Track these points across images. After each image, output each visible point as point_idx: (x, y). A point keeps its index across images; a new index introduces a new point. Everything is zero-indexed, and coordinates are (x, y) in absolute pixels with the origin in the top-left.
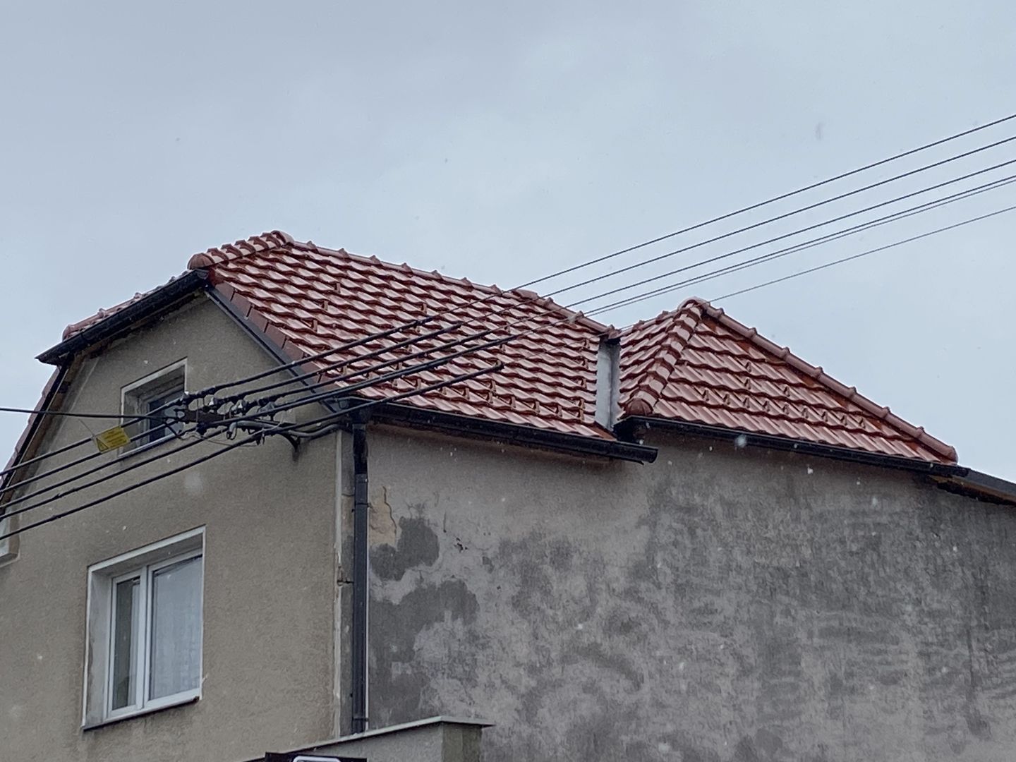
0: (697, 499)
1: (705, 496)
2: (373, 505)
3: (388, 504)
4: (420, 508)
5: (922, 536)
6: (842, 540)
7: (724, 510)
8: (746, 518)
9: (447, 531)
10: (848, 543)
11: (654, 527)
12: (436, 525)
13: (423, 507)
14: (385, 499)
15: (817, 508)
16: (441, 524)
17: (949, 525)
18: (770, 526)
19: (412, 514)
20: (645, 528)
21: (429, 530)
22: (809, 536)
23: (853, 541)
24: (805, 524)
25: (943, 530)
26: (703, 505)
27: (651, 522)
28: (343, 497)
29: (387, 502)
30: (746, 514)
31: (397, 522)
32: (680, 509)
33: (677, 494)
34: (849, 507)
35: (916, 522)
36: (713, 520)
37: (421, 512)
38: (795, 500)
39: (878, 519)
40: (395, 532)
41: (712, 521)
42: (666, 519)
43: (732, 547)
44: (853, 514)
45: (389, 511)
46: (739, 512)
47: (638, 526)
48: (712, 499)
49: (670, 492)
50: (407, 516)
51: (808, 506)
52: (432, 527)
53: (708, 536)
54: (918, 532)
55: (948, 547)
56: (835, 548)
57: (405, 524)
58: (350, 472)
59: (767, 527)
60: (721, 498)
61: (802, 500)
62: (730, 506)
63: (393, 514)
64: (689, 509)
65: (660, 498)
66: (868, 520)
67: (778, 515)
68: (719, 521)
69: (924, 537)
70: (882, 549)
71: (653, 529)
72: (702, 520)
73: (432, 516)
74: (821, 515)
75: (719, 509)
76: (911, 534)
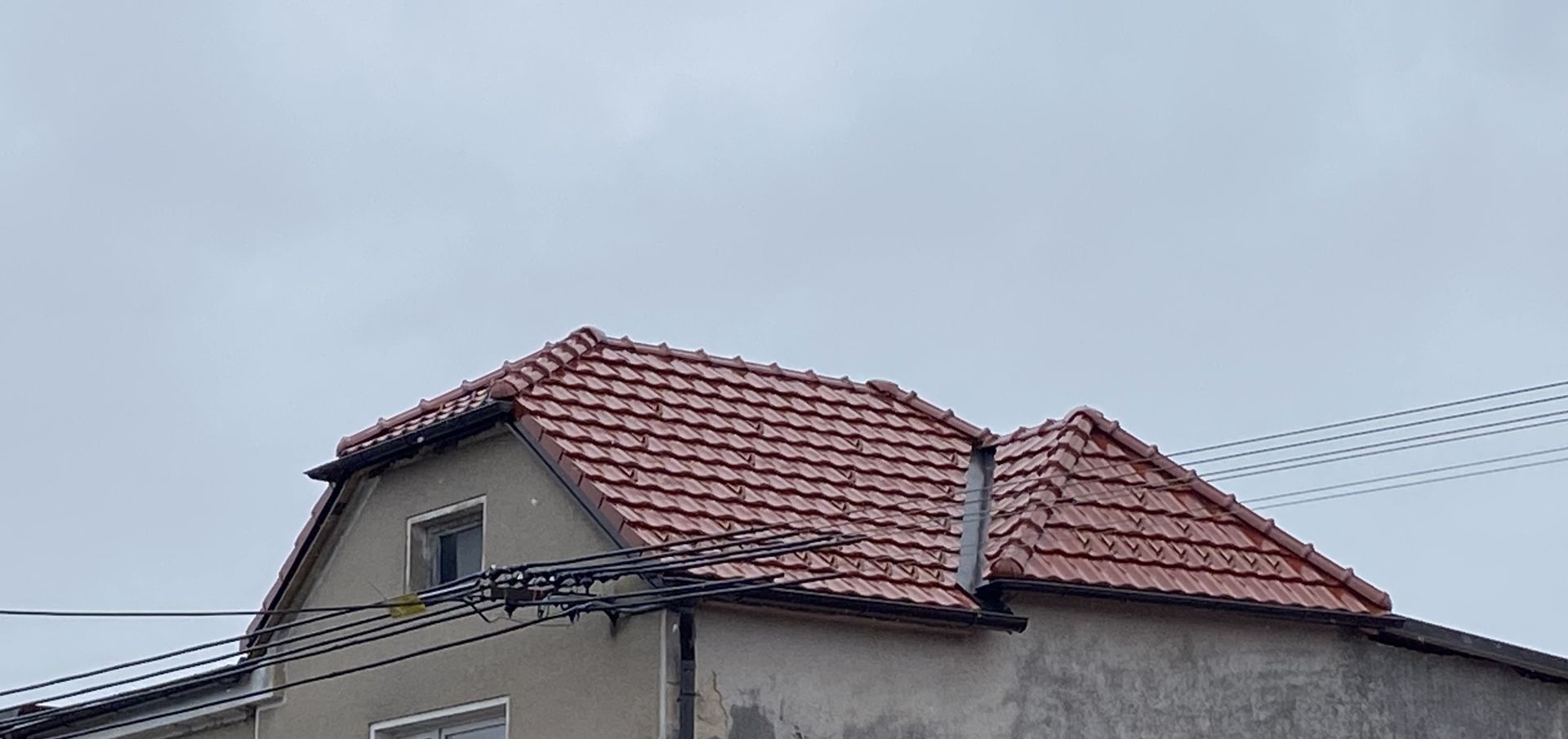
0: (1076, 668)
1: (1085, 664)
2: (701, 693)
3: (717, 691)
4: (754, 693)
5: (1345, 698)
6: (1248, 708)
7: (1106, 679)
8: (1133, 688)
9: (785, 718)
10: (1255, 711)
11: (1023, 703)
12: (772, 713)
13: (758, 693)
14: (715, 684)
15: (1219, 673)
16: (778, 713)
17: (1380, 682)
18: (1161, 697)
19: (745, 702)
20: (1012, 705)
21: (764, 718)
22: (1208, 705)
23: (1260, 709)
24: (1204, 690)
25: (1373, 690)
26: (1082, 675)
27: (1019, 698)
28: (668, 685)
29: (717, 689)
30: (1133, 684)
31: (728, 712)
32: (1056, 680)
33: (1052, 663)
34: (1259, 668)
35: (1340, 682)
36: (1093, 692)
37: (755, 698)
38: (1192, 662)
39: (1294, 681)
40: (726, 723)
41: (1091, 693)
42: (1037, 693)
43: (1116, 722)
44: (1262, 676)
45: (718, 698)
46: (1125, 680)
47: (1005, 702)
48: (1092, 666)
49: (1044, 660)
50: (739, 704)
51: (1209, 670)
52: (768, 716)
53: (1087, 711)
54: (1341, 694)
55: (1376, 710)
56: (1238, 720)
57: (736, 712)
58: (675, 658)
59: (1157, 697)
60: (1104, 665)
61: (1201, 663)
62: (1114, 676)
63: (723, 702)
64: (1066, 681)
65: (1031, 669)
66: (1282, 683)
67: (1172, 681)
68: (1100, 693)
69: (1348, 699)
70: (1296, 715)
71: (1022, 705)
72: (1081, 692)
73: (769, 702)
74: (1224, 680)
75: (1101, 678)
76: (1332, 696)
